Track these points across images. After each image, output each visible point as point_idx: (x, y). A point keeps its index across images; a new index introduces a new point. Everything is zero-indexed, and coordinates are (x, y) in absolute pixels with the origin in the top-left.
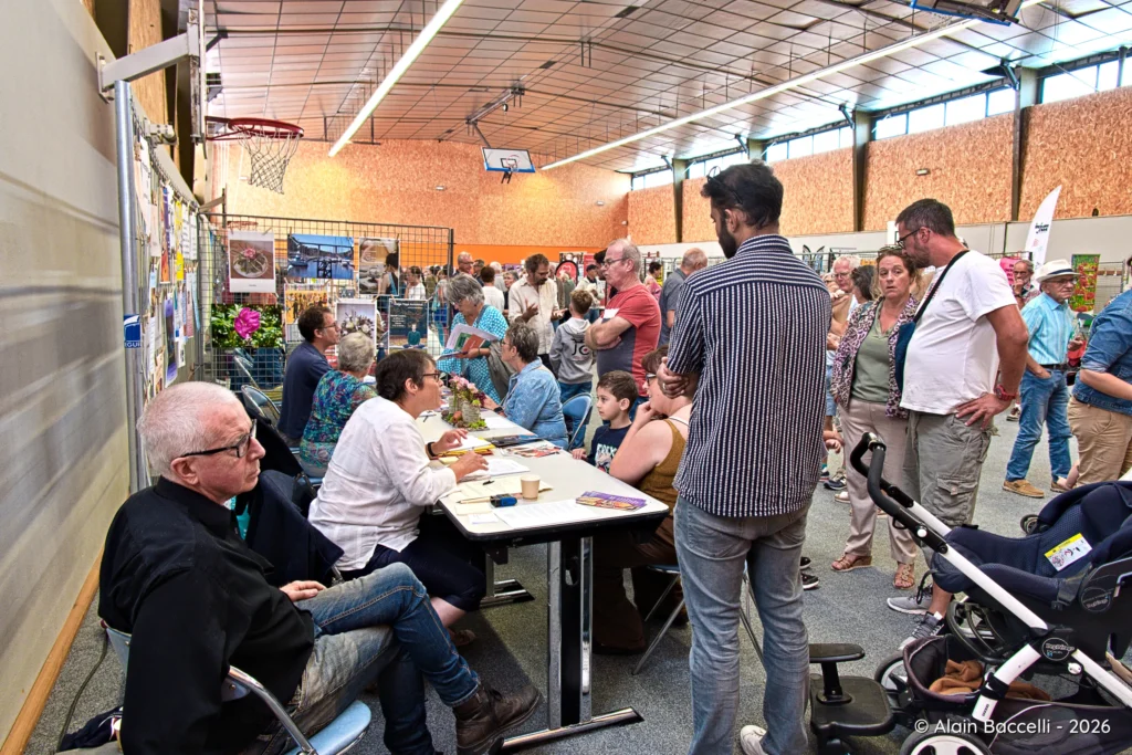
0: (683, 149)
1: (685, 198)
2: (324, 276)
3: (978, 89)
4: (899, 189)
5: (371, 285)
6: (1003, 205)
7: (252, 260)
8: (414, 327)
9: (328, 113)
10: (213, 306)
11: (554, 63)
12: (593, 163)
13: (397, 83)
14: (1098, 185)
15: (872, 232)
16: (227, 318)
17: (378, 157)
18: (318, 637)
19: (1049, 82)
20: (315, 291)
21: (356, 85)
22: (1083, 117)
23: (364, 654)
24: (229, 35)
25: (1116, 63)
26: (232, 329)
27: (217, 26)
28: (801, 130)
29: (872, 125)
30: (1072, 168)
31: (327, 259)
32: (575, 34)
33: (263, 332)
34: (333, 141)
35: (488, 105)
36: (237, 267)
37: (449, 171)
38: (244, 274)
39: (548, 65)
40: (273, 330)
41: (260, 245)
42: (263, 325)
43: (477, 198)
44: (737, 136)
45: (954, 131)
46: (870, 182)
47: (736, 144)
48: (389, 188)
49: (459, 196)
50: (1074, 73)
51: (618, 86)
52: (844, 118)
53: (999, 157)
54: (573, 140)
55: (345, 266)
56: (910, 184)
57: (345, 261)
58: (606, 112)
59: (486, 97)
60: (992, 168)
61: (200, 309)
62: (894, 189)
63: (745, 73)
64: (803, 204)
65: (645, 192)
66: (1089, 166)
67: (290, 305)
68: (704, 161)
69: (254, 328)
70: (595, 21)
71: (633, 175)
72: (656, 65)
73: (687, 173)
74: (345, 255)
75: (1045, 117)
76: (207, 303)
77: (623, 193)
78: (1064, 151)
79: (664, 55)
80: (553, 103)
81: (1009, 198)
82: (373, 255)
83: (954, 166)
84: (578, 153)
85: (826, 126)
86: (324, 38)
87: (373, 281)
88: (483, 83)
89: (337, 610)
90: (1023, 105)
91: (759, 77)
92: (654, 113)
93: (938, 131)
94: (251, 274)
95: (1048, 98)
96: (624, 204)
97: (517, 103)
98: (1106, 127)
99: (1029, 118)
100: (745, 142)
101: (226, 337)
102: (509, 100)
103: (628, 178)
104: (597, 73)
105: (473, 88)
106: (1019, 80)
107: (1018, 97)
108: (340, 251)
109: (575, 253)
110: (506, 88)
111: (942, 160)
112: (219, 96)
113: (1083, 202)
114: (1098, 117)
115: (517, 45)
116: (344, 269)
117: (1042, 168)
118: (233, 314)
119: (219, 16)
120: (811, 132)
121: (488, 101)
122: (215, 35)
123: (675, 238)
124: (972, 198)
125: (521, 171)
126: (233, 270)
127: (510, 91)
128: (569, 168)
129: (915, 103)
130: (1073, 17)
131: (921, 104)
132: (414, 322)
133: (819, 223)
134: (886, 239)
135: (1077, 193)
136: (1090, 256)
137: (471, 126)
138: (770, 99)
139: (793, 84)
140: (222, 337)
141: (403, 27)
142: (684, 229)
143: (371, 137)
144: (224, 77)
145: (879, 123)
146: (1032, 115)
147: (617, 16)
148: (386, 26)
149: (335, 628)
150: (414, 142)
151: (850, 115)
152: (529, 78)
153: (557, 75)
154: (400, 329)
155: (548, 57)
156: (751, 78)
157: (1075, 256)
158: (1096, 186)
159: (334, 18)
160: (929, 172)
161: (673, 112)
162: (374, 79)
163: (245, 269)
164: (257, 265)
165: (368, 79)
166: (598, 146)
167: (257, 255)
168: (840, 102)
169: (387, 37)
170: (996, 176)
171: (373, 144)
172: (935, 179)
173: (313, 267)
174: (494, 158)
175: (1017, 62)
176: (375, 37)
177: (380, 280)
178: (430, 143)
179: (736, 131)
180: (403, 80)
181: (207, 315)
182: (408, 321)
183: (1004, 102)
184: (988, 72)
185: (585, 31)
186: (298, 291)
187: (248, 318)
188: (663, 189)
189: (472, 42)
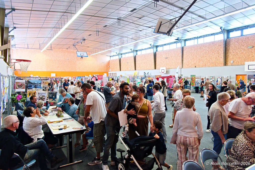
0: (120, 52)
1: (121, 62)
2: (35, 88)
3: (175, 42)
4: (162, 61)
5: (45, 89)
6: (180, 65)
7: (20, 85)
8: (54, 97)
9: (40, 43)
10: (12, 95)
11: (91, 35)
12: (102, 54)
13: (57, 38)
14: (196, 62)
15: (157, 69)
16: (15, 97)
17: (53, 52)
18: (28, 150)
19: (186, 42)
20: (33, 91)
21: (47, 38)
22: (192, 49)
23: (35, 152)
24: (16, 28)
25: (197, 39)
26: (16, 99)
27: (13, 26)
28: (144, 48)
29: (157, 48)
30: (191, 58)
31: (36, 85)
32: (95, 30)
33: (22, 99)
34: (42, 49)
35: (78, 42)
36: (17, 87)
37: (69, 55)
38: (18, 88)
39: (90, 35)
40: (24, 98)
41: (22, 82)
42: (22, 98)
43: (76, 61)
44: (131, 49)
45: (171, 50)
46: (157, 59)
47: (131, 51)
48: (55, 59)
49: (72, 61)
50: (190, 41)
51: (105, 39)
52: (151, 47)
53: (179, 56)
54: (97, 49)
55: (40, 86)
56: (164, 60)
57: (40, 85)
58: (104, 44)
59: (77, 41)
60: (178, 58)
61: (9, 95)
62: (161, 61)
63: (131, 38)
64: (144, 63)
65: (113, 60)
66: (194, 58)
67: (28, 94)
68: (125, 54)
69: (20, 98)
70: (99, 28)
71: (110, 56)
72: (113, 36)
73: (122, 56)
74: (40, 84)
75: (186, 49)
76: (10, 94)
77: (109, 60)
78: (190, 55)
79: (114, 34)
80: (92, 42)
81: (181, 63)
82: (46, 83)
83: (171, 57)
84: (98, 52)
85: (148, 48)
86: (39, 29)
87: (45, 88)
88: (76, 38)
89: (31, 147)
90: (182, 46)
91: (134, 39)
92: (113, 44)
93: (168, 50)
94: (20, 88)
95: (186, 45)
96: (109, 63)
97: (84, 42)
98: (196, 51)
99: (183, 48)
100: (133, 50)
101: (15, 100)
102: (82, 41)
103: (110, 57)
104: (100, 37)
105: (74, 39)
106: (181, 41)
107: (181, 45)
108: (39, 83)
109: (96, 75)
110: (81, 39)
111: (169, 56)
112: (14, 40)
113: (193, 65)
114: (195, 49)
115: (83, 31)
116: (39, 86)
117: (186, 58)
118: (16, 96)
119: (14, 25)
120: (146, 49)
121: (78, 41)
122: (13, 28)
123: (119, 70)
124: (175, 63)
125: (85, 56)
126: (16, 87)
127: (82, 40)
128: (96, 55)
129: (164, 44)
130: (188, 31)
131: (165, 45)
132: (54, 96)
133: (148, 67)
134: (160, 71)
135: (192, 63)
136: (194, 75)
137: (74, 46)
138: (137, 43)
139: (141, 40)
140: (14, 100)
141: (57, 27)
142: (121, 68)
143: (51, 48)
144: (15, 36)
145: (158, 48)
146: (184, 48)
147: (103, 27)
148: (53, 27)
149: (31, 149)
150: (61, 49)
151: (152, 46)
152: (86, 37)
153: (92, 37)
154: (51, 97)
155: (90, 34)
156: (132, 39)
157: (191, 75)
158: (195, 62)
159: (41, 26)
160: (167, 58)
161: (117, 44)
162: (51, 37)
163: (19, 87)
164: (21, 86)
165: (50, 37)
166: (103, 51)
167: (21, 84)
168: (150, 44)
169: (54, 29)
170: (179, 59)
171: (51, 50)
172: (168, 59)
173: (33, 86)
174: (79, 54)
175: (181, 38)
176: (51, 29)
177: (47, 88)
178: (65, 49)
179: (131, 48)
180: (58, 37)
181: (10, 96)
182: (53, 96)
183: (179, 45)
184: (176, 40)
185: (97, 29)
186: (30, 91)
187: (19, 96)
188: (116, 60)
189: (73, 31)
